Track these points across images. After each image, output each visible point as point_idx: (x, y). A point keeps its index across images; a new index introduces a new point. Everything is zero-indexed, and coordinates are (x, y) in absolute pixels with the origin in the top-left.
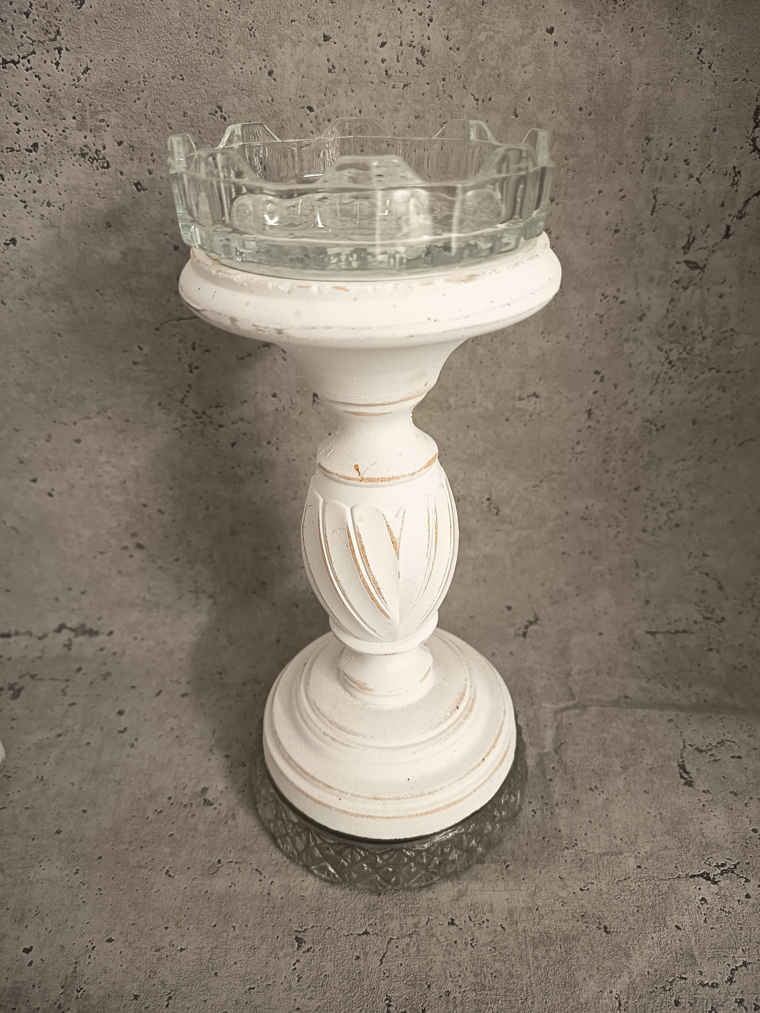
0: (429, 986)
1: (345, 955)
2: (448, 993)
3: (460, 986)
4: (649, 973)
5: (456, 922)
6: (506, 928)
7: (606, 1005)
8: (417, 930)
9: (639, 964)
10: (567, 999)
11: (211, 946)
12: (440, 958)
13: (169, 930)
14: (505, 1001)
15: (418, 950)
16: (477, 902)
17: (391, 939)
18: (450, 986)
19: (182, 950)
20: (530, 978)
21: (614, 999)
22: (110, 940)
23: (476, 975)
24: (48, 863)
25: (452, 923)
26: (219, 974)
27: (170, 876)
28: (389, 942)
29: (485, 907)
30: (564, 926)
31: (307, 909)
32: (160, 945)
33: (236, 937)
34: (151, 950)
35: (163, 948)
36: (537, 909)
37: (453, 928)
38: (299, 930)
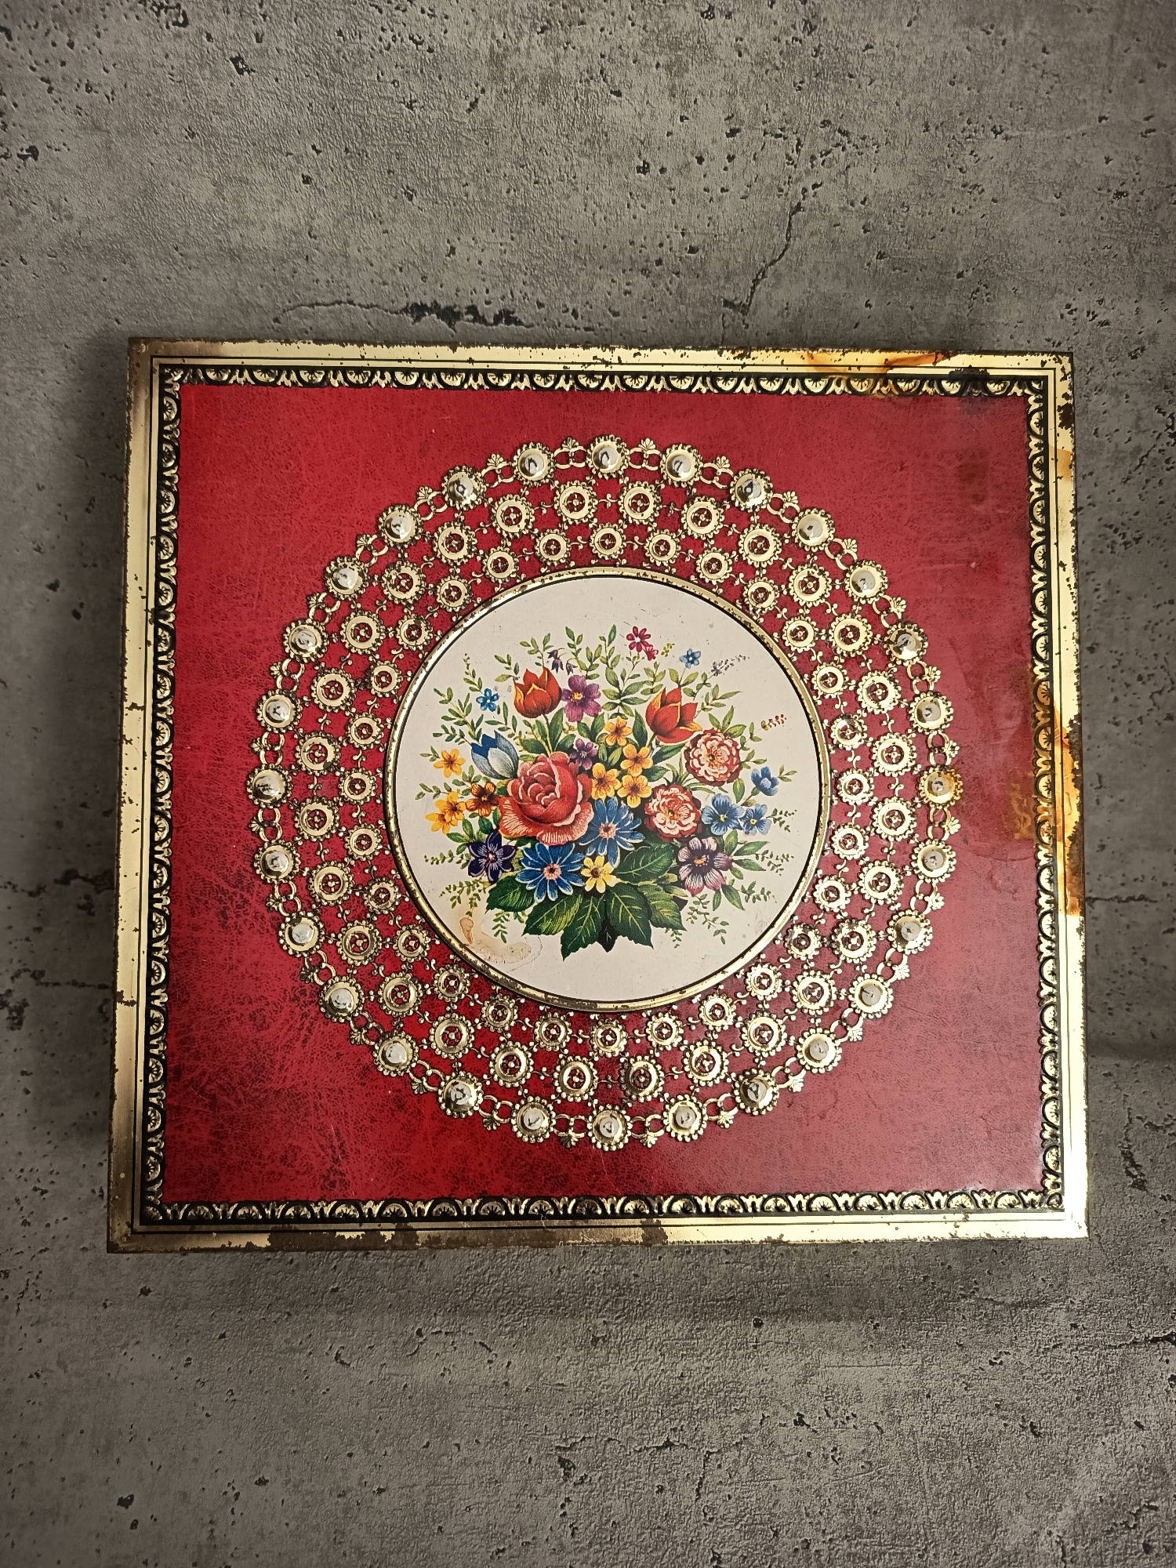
0: (776, 1533)
1: (641, 1485)
2: (807, 1544)
3: (824, 1531)
4: (1101, 1500)
5: (806, 1420)
6: (884, 1428)
7: (1045, 1555)
8: (747, 1435)
9: (1086, 1486)
10: (987, 1547)
11: (425, 1481)
12: (787, 1483)
13: (355, 1458)
14: (894, 1554)
15: (752, 1470)
16: (835, 1386)
17: (709, 1453)
18: (808, 1533)
19: (380, 1491)
20: (927, 1513)
21: (1054, 1544)
22: (262, 1482)
23: (846, 1512)
24: (137, 1347)
25: (800, 1422)
26: (447, 1531)
27: (342, 1363)
28: (706, 1460)
29: (849, 1393)
30: (971, 1424)
31: (571, 1407)
32: (343, 1485)
33: (464, 1463)
34: (331, 1494)
35: (350, 1490)
36: (928, 1396)
37: (803, 1430)
38: (563, 1445)
